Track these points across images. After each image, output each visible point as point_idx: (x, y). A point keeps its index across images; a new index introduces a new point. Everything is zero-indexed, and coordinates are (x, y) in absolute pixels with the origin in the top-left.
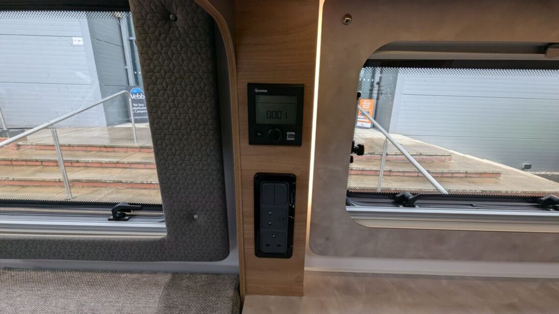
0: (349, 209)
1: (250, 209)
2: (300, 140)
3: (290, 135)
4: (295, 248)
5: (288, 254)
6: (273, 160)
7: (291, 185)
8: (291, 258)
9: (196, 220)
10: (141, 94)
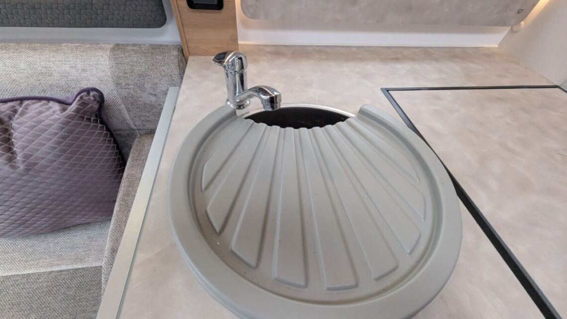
5: (220, 5)
8: (223, 11)
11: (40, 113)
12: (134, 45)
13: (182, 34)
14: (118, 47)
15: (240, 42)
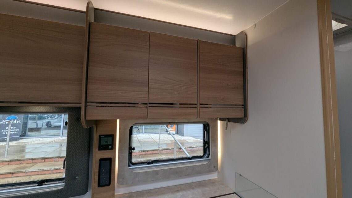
0: (130, 167)
1: (97, 170)
2: (113, 148)
3: (110, 147)
4: (112, 182)
6: (105, 154)
7: (110, 161)
8: (110, 186)
9: (77, 179)
10: (16, 120)
15: (115, 194)
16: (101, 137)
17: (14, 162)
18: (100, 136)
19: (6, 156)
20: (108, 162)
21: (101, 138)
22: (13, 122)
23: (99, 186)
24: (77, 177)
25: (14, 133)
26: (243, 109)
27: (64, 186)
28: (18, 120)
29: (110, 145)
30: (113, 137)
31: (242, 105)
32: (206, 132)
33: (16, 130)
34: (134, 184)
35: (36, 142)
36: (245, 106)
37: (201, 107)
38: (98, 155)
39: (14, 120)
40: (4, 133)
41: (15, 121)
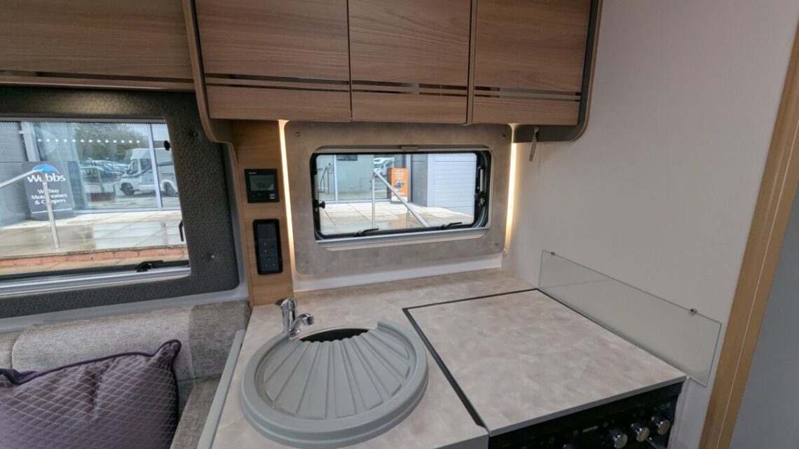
0: (318, 241)
1: (252, 243)
2: (279, 198)
3: (272, 196)
4: (284, 266)
5: (280, 270)
6: (263, 211)
7: (276, 225)
8: (283, 273)
9: (213, 259)
10: (54, 174)
11: (129, 364)
12: (210, 304)
13: (251, 291)
14: (197, 308)
15: (295, 291)
16: (250, 173)
17: (76, 257)
18: (247, 171)
19: (57, 246)
20: (272, 226)
21: (251, 177)
22: (49, 179)
23: (260, 272)
24: (213, 257)
25: (58, 201)
26: (578, 103)
27: (190, 272)
28: (59, 175)
29: (271, 192)
30: (275, 174)
31: (577, 94)
32: (482, 171)
33: (62, 196)
34: (330, 273)
35: (111, 220)
36: (583, 97)
37: (476, 95)
38: (248, 213)
39: (50, 174)
40: (37, 203)
41: (52, 175)
